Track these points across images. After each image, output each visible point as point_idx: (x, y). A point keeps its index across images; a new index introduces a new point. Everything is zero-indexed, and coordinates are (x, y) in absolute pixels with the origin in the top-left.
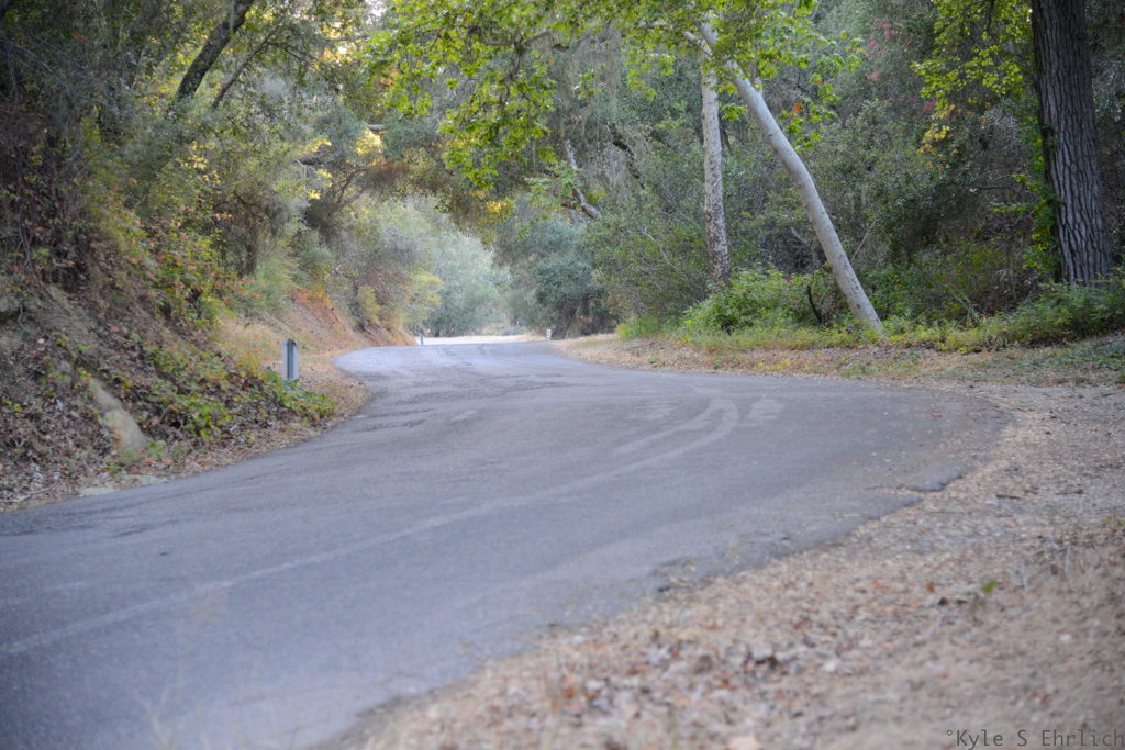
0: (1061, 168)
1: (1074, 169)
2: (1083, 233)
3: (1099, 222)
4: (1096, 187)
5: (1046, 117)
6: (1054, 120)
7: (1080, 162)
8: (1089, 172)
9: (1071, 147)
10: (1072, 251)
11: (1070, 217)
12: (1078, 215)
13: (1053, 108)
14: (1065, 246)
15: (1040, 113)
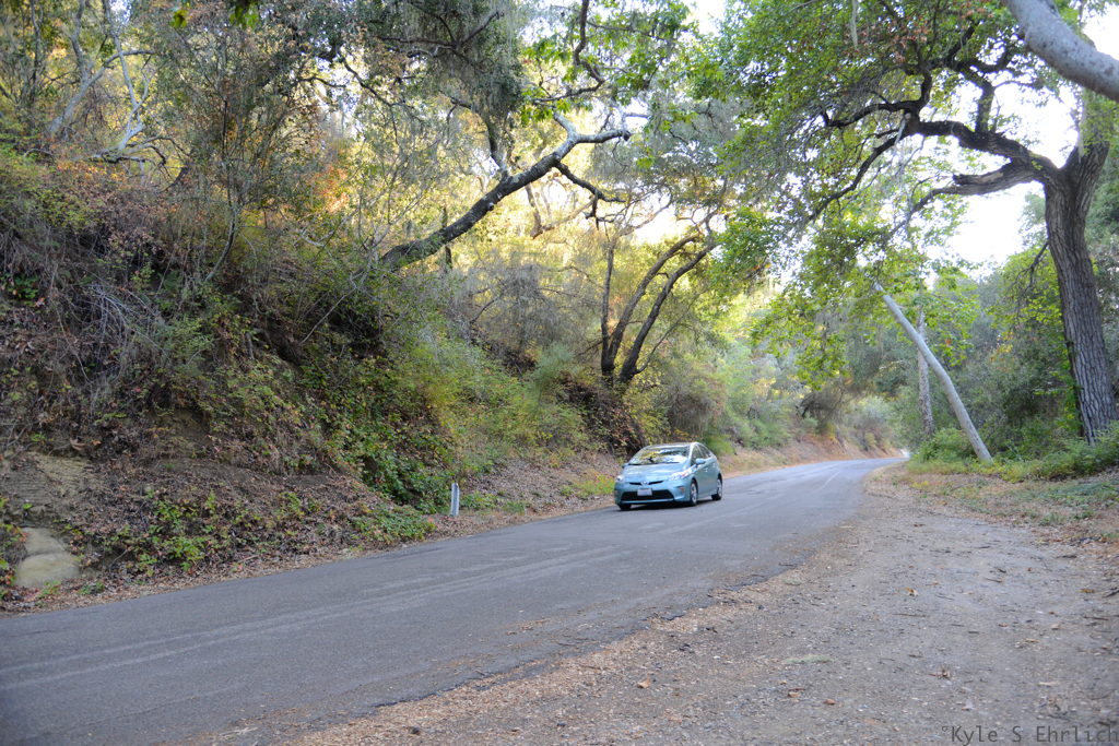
0: (1079, 366)
1: (1088, 366)
2: (1097, 406)
3: (1108, 399)
4: (1104, 378)
5: (1068, 336)
6: (1074, 337)
7: (1092, 362)
8: (1099, 368)
9: (1086, 354)
10: (1089, 418)
11: (1087, 397)
12: (1093, 397)
13: (1072, 330)
14: (1085, 415)
15: (1064, 334)
